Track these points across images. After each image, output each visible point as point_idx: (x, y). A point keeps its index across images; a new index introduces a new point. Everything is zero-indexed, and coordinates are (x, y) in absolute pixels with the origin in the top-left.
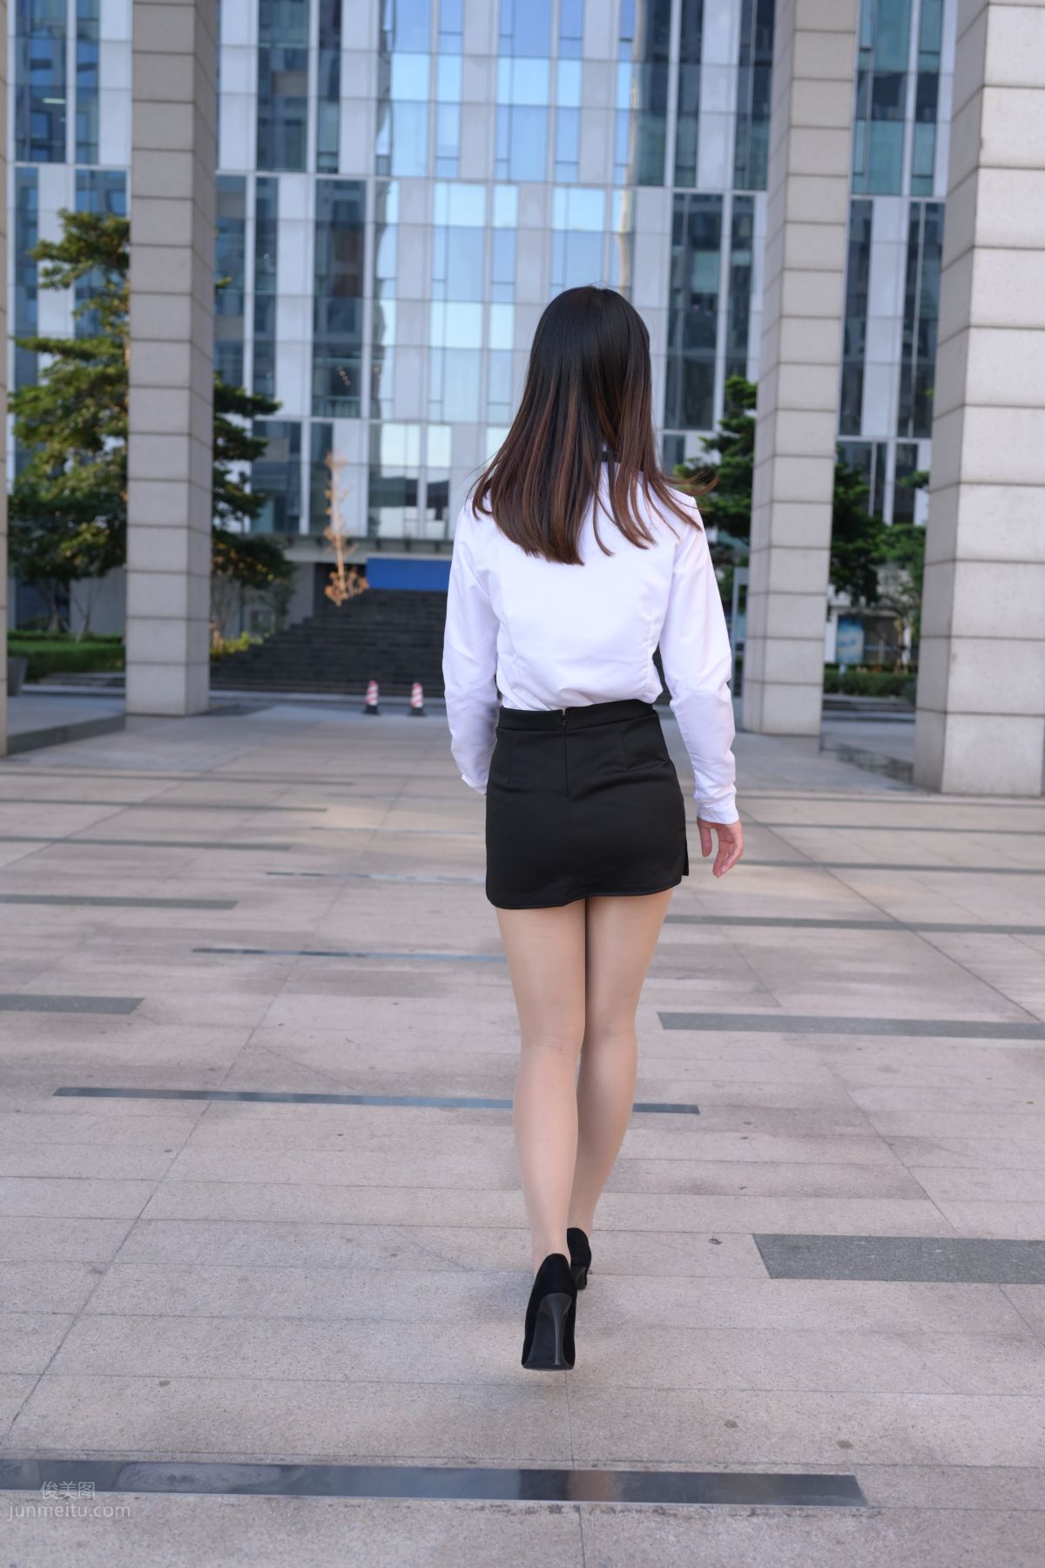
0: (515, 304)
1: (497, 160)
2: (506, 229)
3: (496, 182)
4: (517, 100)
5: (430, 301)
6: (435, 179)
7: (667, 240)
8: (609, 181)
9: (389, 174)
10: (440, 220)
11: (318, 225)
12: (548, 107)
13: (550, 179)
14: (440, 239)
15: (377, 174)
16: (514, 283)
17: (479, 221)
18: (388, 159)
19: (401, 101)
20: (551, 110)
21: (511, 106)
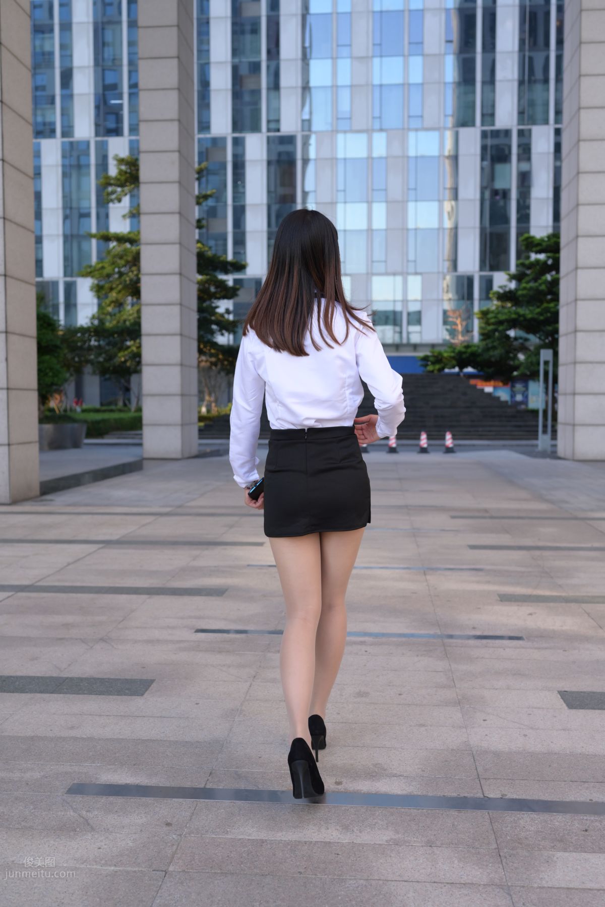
0: (387, 202)
1: (374, 118)
2: (380, 158)
3: (373, 130)
4: (385, 82)
5: (336, 203)
6: (337, 131)
7: (478, 158)
8: (442, 125)
9: (310, 130)
10: (340, 155)
11: (269, 163)
12: (403, 85)
13: (406, 127)
14: (341, 167)
15: (303, 130)
16: (386, 190)
17: (364, 154)
18: (309, 121)
19: (315, 87)
20: (406, 86)
21: (381, 86)
